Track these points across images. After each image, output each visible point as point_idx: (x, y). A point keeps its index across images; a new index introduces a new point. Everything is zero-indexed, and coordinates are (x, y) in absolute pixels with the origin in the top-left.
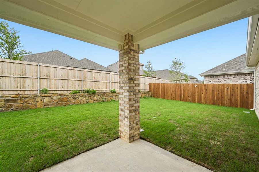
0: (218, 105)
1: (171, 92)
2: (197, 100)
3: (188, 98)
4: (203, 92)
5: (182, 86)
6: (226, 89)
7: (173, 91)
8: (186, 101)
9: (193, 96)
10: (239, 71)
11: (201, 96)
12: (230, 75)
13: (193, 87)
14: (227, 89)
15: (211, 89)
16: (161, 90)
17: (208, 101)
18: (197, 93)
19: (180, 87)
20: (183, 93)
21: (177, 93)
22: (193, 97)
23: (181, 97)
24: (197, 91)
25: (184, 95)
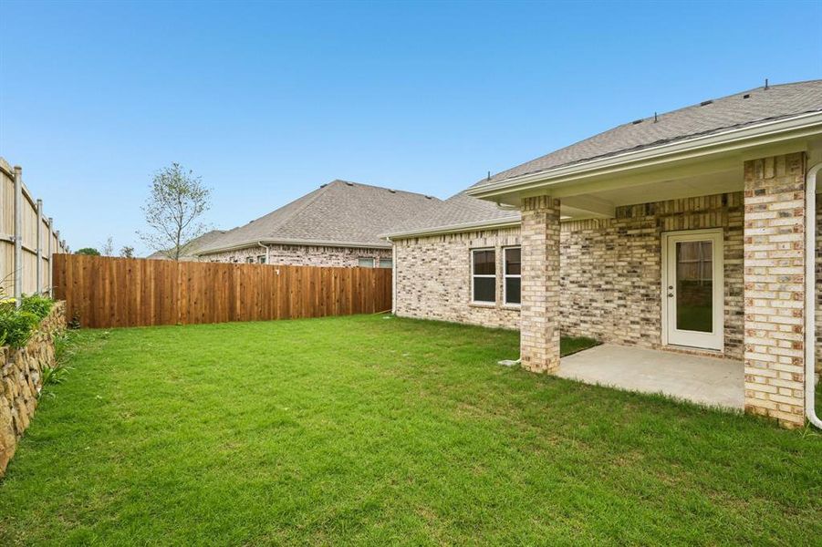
0: (322, 316)
1: (195, 294)
2: (279, 312)
3: (256, 308)
4: (293, 288)
5: (237, 273)
6: (333, 278)
7: (204, 287)
8: (250, 319)
9: (269, 301)
10: (332, 242)
11: (288, 299)
12: (318, 247)
13: (268, 275)
14: (335, 278)
15: (309, 279)
16: (143, 292)
17: (303, 312)
18: (279, 292)
19: (231, 276)
20: (238, 294)
21: (216, 298)
22: (269, 305)
23: (232, 308)
24: (279, 286)
25: (242, 303)
